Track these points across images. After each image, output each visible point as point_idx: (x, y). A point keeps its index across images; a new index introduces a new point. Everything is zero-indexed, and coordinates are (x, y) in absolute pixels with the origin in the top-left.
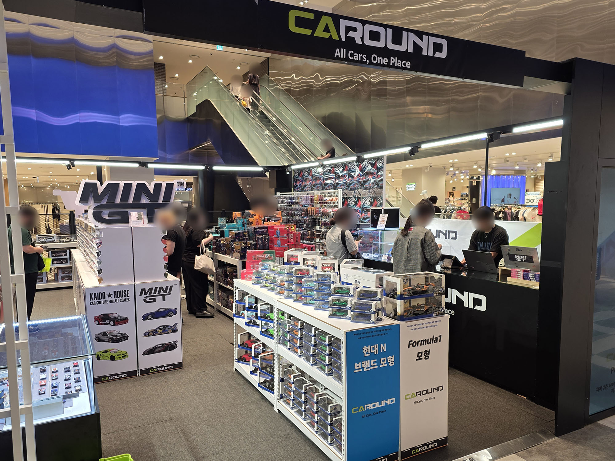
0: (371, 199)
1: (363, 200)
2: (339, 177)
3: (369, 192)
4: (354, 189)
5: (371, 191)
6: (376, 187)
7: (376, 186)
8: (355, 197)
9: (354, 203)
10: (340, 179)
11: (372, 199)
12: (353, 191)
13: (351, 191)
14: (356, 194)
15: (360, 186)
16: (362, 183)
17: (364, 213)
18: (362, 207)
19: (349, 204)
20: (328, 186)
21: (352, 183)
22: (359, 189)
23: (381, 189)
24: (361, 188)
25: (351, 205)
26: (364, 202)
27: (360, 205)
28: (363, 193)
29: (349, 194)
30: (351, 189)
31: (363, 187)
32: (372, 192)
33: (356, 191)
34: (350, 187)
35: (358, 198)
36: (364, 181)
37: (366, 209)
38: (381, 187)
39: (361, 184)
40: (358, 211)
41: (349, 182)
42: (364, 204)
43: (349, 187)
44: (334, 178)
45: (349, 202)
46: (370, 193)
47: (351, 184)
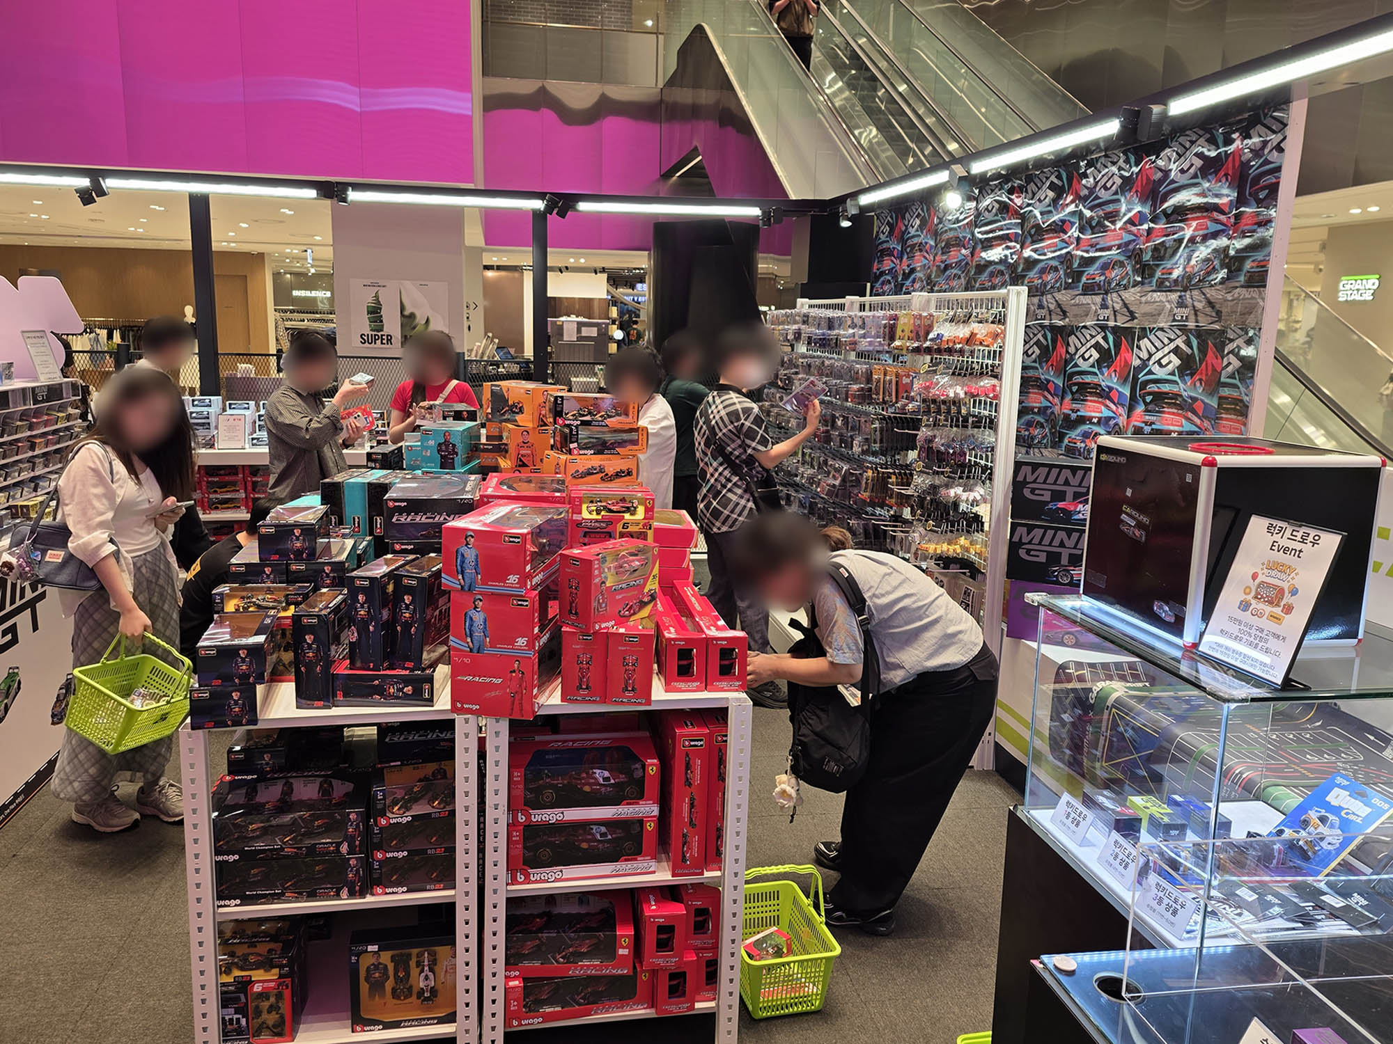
0: (1188, 343)
1: (1145, 343)
2: (1036, 234)
3: (1181, 304)
4: (1103, 289)
5: (1195, 298)
6: (1223, 281)
7: (1223, 273)
8: (1104, 328)
9: (1096, 355)
10: (1042, 240)
11: (1195, 343)
12: (1098, 299)
13: (1086, 300)
14: (1107, 312)
15: (1135, 271)
16: (1147, 257)
17: (1140, 408)
18: (1135, 379)
19: (1072, 356)
20: (992, 275)
21: (1093, 260)
22: (1126, 288)
23: (1254, 292)
24: (1136, 284)
25: (1080, 362)
26: (1144, 355)
27: (1127, 364)
28: (1147, 309)
29: (1075, 310)
30: (1089, 290)
31: (1152, 275)
32: (1199, 305)
33: (1114, 300)
34: (1084, 279)
35: (1115, 330)
36: (1156, 249)
37: (1152, 388)
38: (1258, 280)
39: (1139, 261)
40: (1114, 395)
41: (1079, 253)
42: (1145, 363)
43: (1077, 276)
44: (1015, 238)
45: (1072, 350)
46: (1185, 312)
47: (1089, 262)
